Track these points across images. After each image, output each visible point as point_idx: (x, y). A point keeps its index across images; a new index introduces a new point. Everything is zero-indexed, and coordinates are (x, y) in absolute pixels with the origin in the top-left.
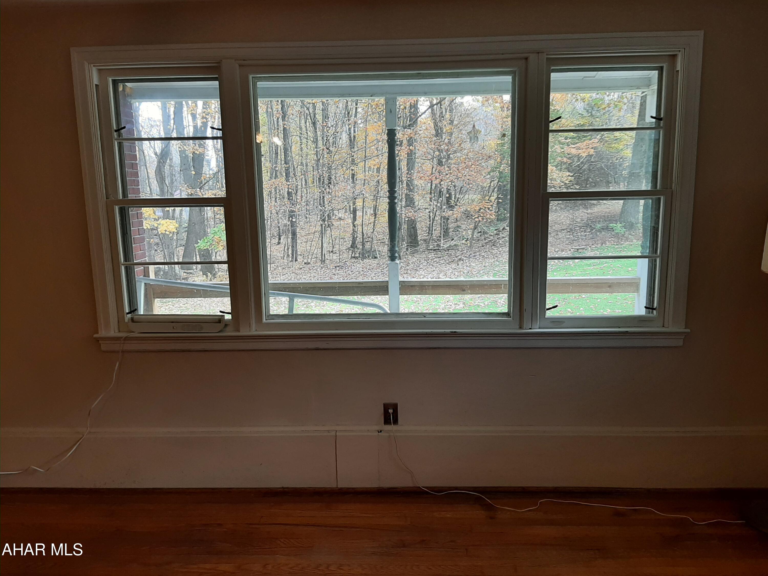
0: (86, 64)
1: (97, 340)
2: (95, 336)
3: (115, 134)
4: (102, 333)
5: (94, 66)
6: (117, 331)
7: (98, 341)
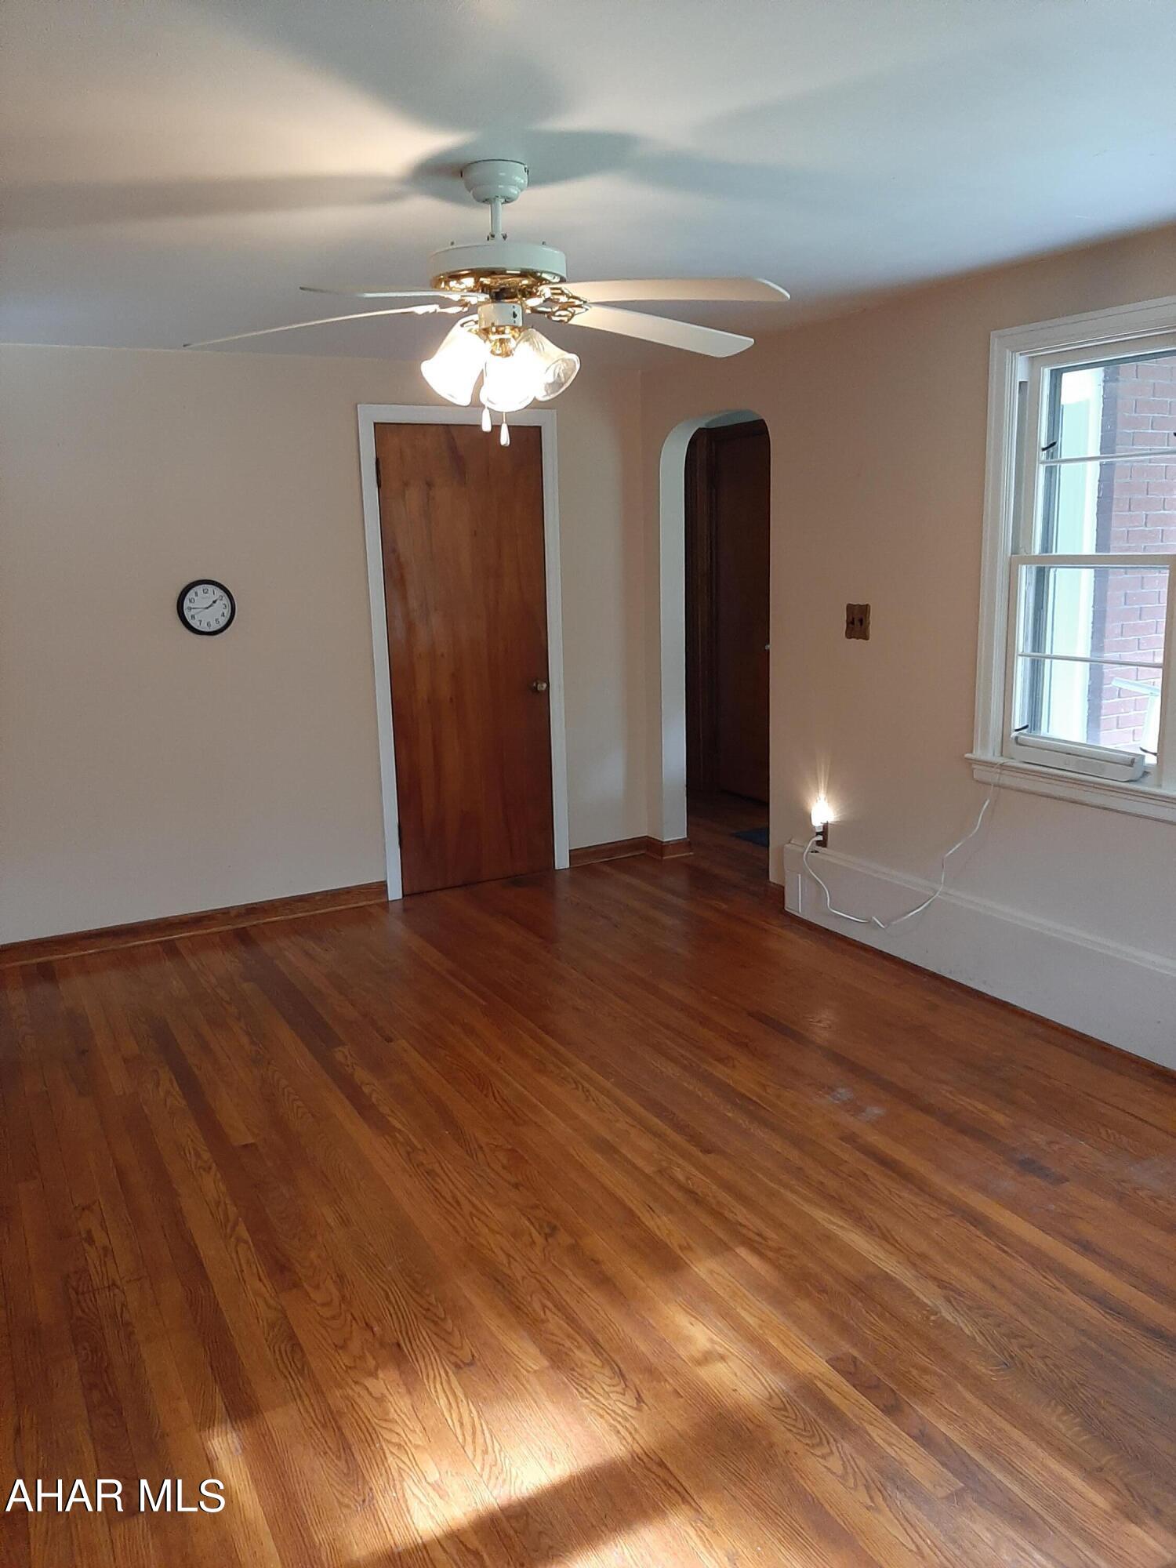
0: (1008, 353)
1: (970, 762)
2: (968, 755)
3: (1043, 455)
4: (978, 754)
5: (1021, 354)
6: (997, 753)
7: (971, 764)
